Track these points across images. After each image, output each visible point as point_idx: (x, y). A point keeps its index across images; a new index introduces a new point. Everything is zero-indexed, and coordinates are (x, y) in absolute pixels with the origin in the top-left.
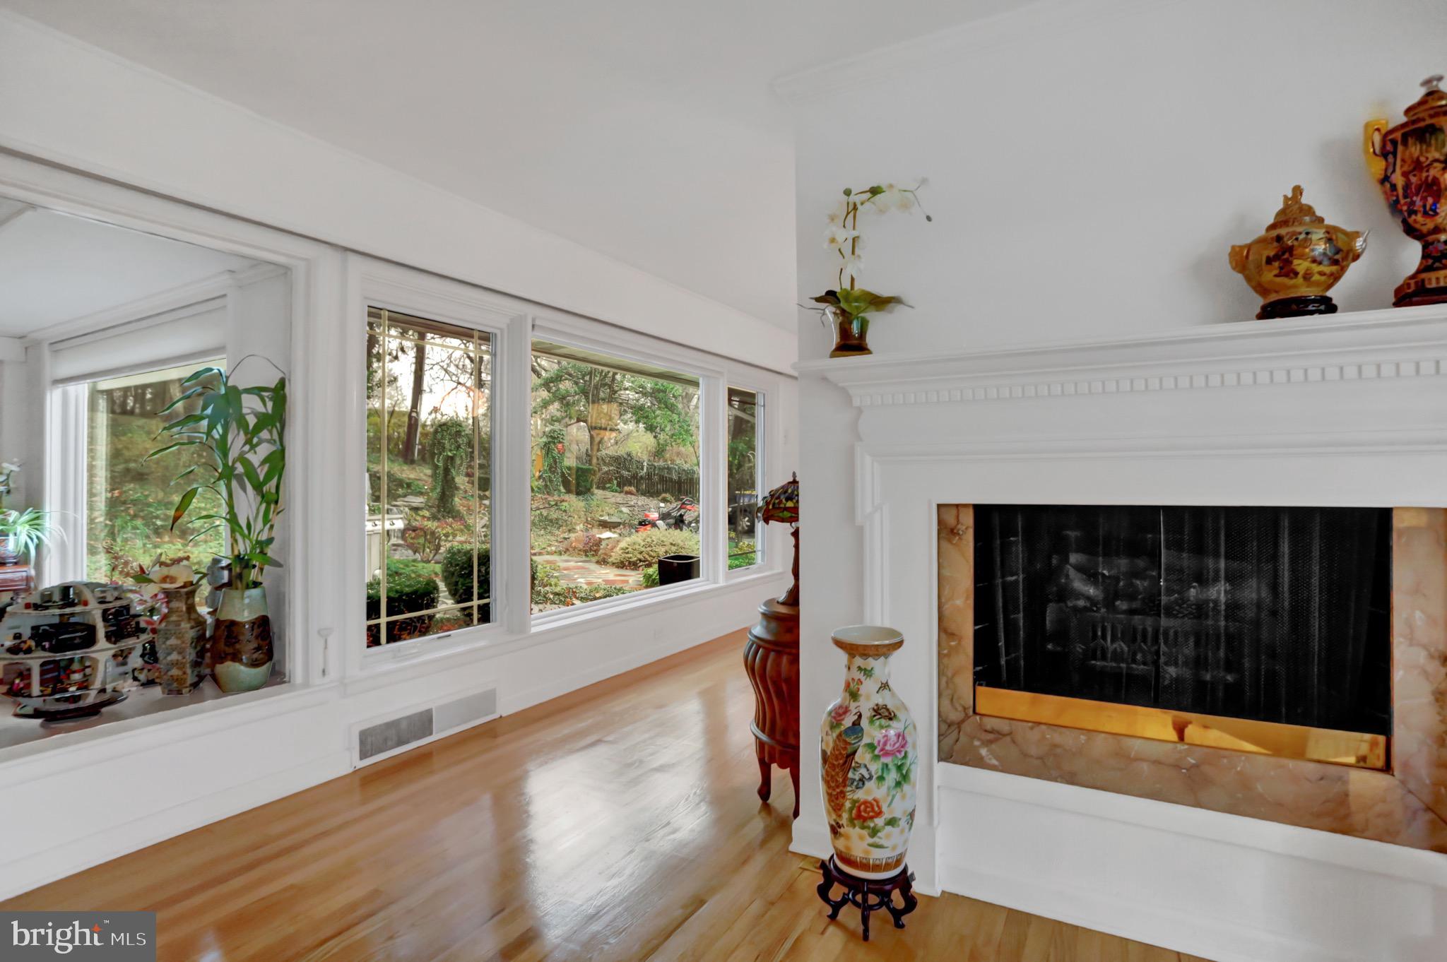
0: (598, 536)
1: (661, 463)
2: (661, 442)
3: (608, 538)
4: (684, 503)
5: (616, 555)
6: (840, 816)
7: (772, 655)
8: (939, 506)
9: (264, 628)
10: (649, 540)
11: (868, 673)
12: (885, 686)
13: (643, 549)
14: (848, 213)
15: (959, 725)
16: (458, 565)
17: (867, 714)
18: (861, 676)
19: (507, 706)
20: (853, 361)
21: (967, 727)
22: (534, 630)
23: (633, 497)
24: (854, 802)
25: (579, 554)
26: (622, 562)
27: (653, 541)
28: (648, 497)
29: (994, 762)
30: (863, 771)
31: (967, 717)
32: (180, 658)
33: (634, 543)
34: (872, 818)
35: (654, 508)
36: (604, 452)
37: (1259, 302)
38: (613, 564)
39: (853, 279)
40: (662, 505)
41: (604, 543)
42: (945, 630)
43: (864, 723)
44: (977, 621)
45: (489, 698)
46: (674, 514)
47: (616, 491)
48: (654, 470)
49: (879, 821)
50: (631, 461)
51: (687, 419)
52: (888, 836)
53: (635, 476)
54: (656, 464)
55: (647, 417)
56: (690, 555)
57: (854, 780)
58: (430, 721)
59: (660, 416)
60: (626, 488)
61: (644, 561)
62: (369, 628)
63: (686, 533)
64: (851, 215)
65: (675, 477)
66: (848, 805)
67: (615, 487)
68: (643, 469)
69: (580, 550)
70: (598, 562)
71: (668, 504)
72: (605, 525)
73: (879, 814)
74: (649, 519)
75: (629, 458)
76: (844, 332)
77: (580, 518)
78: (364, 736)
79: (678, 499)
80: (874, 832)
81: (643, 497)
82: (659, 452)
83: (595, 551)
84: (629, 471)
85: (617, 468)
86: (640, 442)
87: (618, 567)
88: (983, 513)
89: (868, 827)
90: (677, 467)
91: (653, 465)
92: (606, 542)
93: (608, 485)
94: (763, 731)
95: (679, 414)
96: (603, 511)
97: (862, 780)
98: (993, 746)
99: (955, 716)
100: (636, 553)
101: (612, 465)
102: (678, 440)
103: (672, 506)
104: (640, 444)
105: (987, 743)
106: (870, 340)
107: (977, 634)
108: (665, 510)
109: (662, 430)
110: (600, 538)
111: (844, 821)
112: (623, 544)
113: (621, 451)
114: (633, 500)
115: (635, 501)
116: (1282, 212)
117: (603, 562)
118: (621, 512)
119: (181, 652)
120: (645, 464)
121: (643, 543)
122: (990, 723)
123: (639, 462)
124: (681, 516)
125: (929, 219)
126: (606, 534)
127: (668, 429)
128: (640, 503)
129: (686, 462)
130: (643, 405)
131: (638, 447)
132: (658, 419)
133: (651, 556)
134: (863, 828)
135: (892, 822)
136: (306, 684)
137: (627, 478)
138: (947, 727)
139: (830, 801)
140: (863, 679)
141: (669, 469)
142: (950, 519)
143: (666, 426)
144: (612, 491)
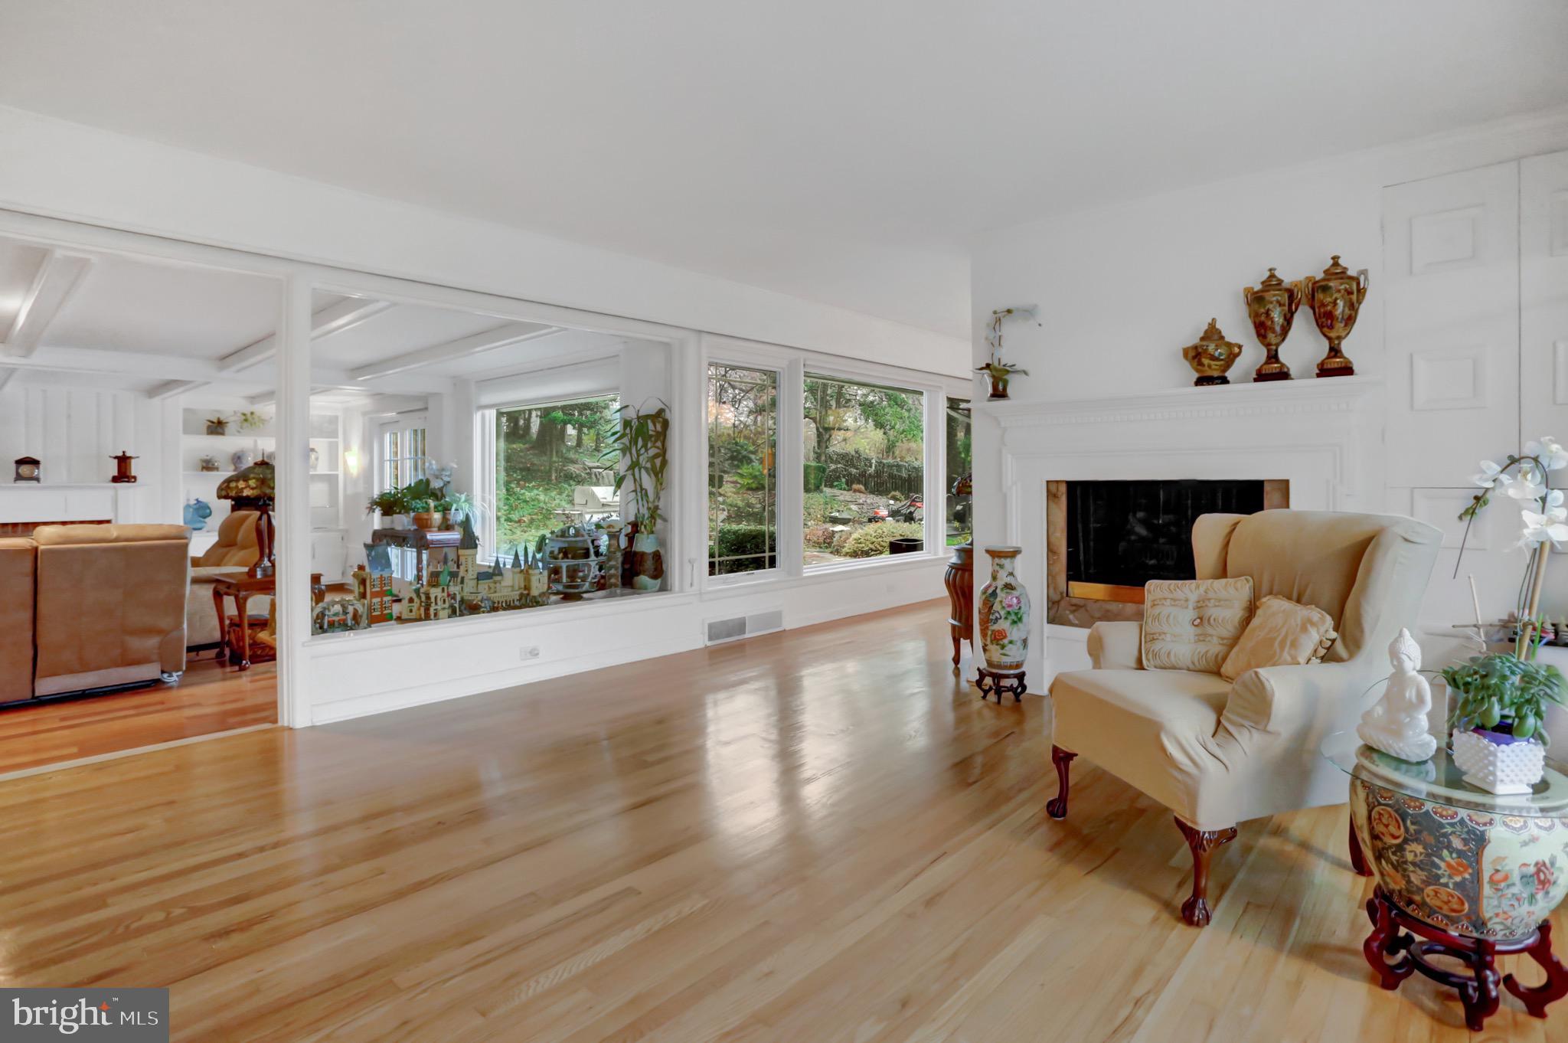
0: (831, 529)
1: (890, 460)
2: (892, 438)
3: (842, 531)
4: (914, 501)
5: (849, 546)
6: (986, 640)
7: (960, 572)
8: (1048, 482)
9: (657, 557)
10: (880, 531)
11: (1001, 566)
12: (1011, 574)
13: (874, 539)
14: (996, 322)
15: (1058, 602)
16: (729, 542)
17: (1000, 587)
18: (997, 568)
19: (789, 623)
20: (1000, 403)
21: (1063, 604)
22: (804, 575)
23: (862, 495)
24: (993, 631)
25: (813, 546)
26: (855, 552)
27: (883, 532)
28: (877, 495)
29: (1077, 622)
30: (997, 615)
31: (1062, 598)
32: (615, 572)
33: (866, 534)
34: (1002, 639)
35: (883, 505)
36: (831, 449)
37: (1195, 376)
38: (847, 553)
39: (999, 360)
40: (892, 502)
41: (837, 536)
42: (1051, 550)
43: (998, 591)
44: (1069, 546)
45: (777, 616)
46: (904, 512)
47: (845, 490)
48: (883, 468)
49: (1006, 641)
50: (858, 458)
51: (917, 415)
52: (1010, 649)
53: (863, 474)
54: (885, 461)
55: (876, 415)
56: (916, 538)
57: (992, 620)
58: (745, 624)
59: (889, 412)
60: (855, 486)
61: (876, 551)
62: (710, 563)
63: (914, 526)
64: (998, 323)
65: (904, 474)
66: (989, 633)
67: (844, 486)
68: (871, 467)
69: (814, 542)
70: (831, 553)
71: (898, 502)
72: (835, 521)
73: (1005, 637)
74: (879, 516)
75: (857, 455)
76: (995, 387)
77: (810, 515)
78: (711, 626)
79: (907, 498)
80: (1003, 647)
81: (872, 496)
82: (890, 448)
83: (828, 543)
84: (857, 469)
85: (845, 465)
86: (867, 438)
87: (851, 556)
88: (1072, 486)
89: (1000, 644)
90: (907, 465)
91: (881, 462)
92: (839, 534)
93: (835, 483)
94: (955, 620)
95: (909, 410)
96: (832, 508)
97: (997, 619)
98: (1076, 614)
99: (1056, 598)
100: (868, 543)
101: (840, 463)
102: (908, 436)
103: (902, 504)
104: (868, 440)
105: (1073, 612)
106: (1009, 391)
107: (1069, 554)
108: (895, 508)
109: (893, 428)
110: (833, 531)
111: (988, 642)
112: (855, 535)
113: (850, 449)
114: (861, 498)
115: (864, 499)
116: (1206, 332)
117: (837, 552)
118: (850, 509)
119: (616, 569)
120: (874, 461)
121: (874, 534)
122: (1074, 601)
123: (867, 459)
124: (911, 513)
125: (1040, 325)
126: (839, 528)
127: (897, 427)
128: (869, 501)
129: (916, 459)
130: (872, 402)
131: (866, 444)
132: (888, 417)
133: (882, 546)
134: (997, 645)
135: (1011, 642)
136: (682, 590)
137: (855, 476)
138: (1053, 604)
139: (982, 633)
140: (999, 569)
141: (899, 466)
142: (1053, 488)
143: (895, 424)
144: (841, 489)
